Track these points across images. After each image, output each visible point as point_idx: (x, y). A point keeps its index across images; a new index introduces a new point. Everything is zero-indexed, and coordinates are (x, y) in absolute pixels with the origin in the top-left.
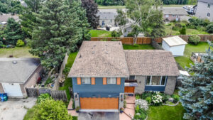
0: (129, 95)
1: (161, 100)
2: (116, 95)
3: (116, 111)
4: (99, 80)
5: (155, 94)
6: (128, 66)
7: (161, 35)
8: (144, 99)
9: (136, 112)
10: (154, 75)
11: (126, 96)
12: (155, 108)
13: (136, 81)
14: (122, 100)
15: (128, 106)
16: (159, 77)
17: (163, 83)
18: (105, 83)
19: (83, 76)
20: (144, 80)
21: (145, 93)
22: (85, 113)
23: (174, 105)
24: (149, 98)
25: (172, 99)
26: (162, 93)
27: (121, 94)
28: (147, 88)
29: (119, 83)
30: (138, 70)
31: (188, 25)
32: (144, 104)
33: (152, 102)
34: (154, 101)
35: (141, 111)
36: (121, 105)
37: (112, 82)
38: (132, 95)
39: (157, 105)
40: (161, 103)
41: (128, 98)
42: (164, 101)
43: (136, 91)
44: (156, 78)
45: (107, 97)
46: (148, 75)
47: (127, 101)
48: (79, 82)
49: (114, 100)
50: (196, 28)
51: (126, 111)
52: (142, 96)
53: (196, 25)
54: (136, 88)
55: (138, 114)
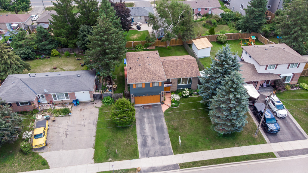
0: (166, 93)
1: (188, 94)
2: (158, 93)
3: (159, 103)
4: (147, 85)
5: (185, 90)
6: (165, 73)
7: (191, 38)
8: (177, 94)
9: (172, 102)
10: (183, 77)
11: (165, 94)
12: (185, 99)
13: (171, 83)
14: (162, 96)
15: (166, 99)
16: (187, 79)
17: (189, 82)
18: (151, 86)
19: (138, 83)
20: (177, 81)
21: (178, 90)
22: (138, 107)
23: (197, 96)
24: (180, 93)
25: (196, 92)
26: (189, 89)
27: (162, 92)
28: (179, 87)
29: (160, 85)
30: (172, 75)
31: (219, 21)
32: (177, 97)
33: (183, 96)
34: (184, 95)
35: (175, 102)
36: (162, 99)
37: (156, 85)
38: (169, 92)
39: (186, 97)
40: (188, 96)
41: (166, 95)
42: (190, 94)
43: (171, 90)
44: (185, 80)
45: (152, 95)
46: (179, 78)
47: (166, 97)
48: (134, 87)
49: (158, 97)
50: (227, 24)
51: (165, 102)
52: (176, 92)
53: (228, 20)
54: (171, 87)
55: (173, 103)
